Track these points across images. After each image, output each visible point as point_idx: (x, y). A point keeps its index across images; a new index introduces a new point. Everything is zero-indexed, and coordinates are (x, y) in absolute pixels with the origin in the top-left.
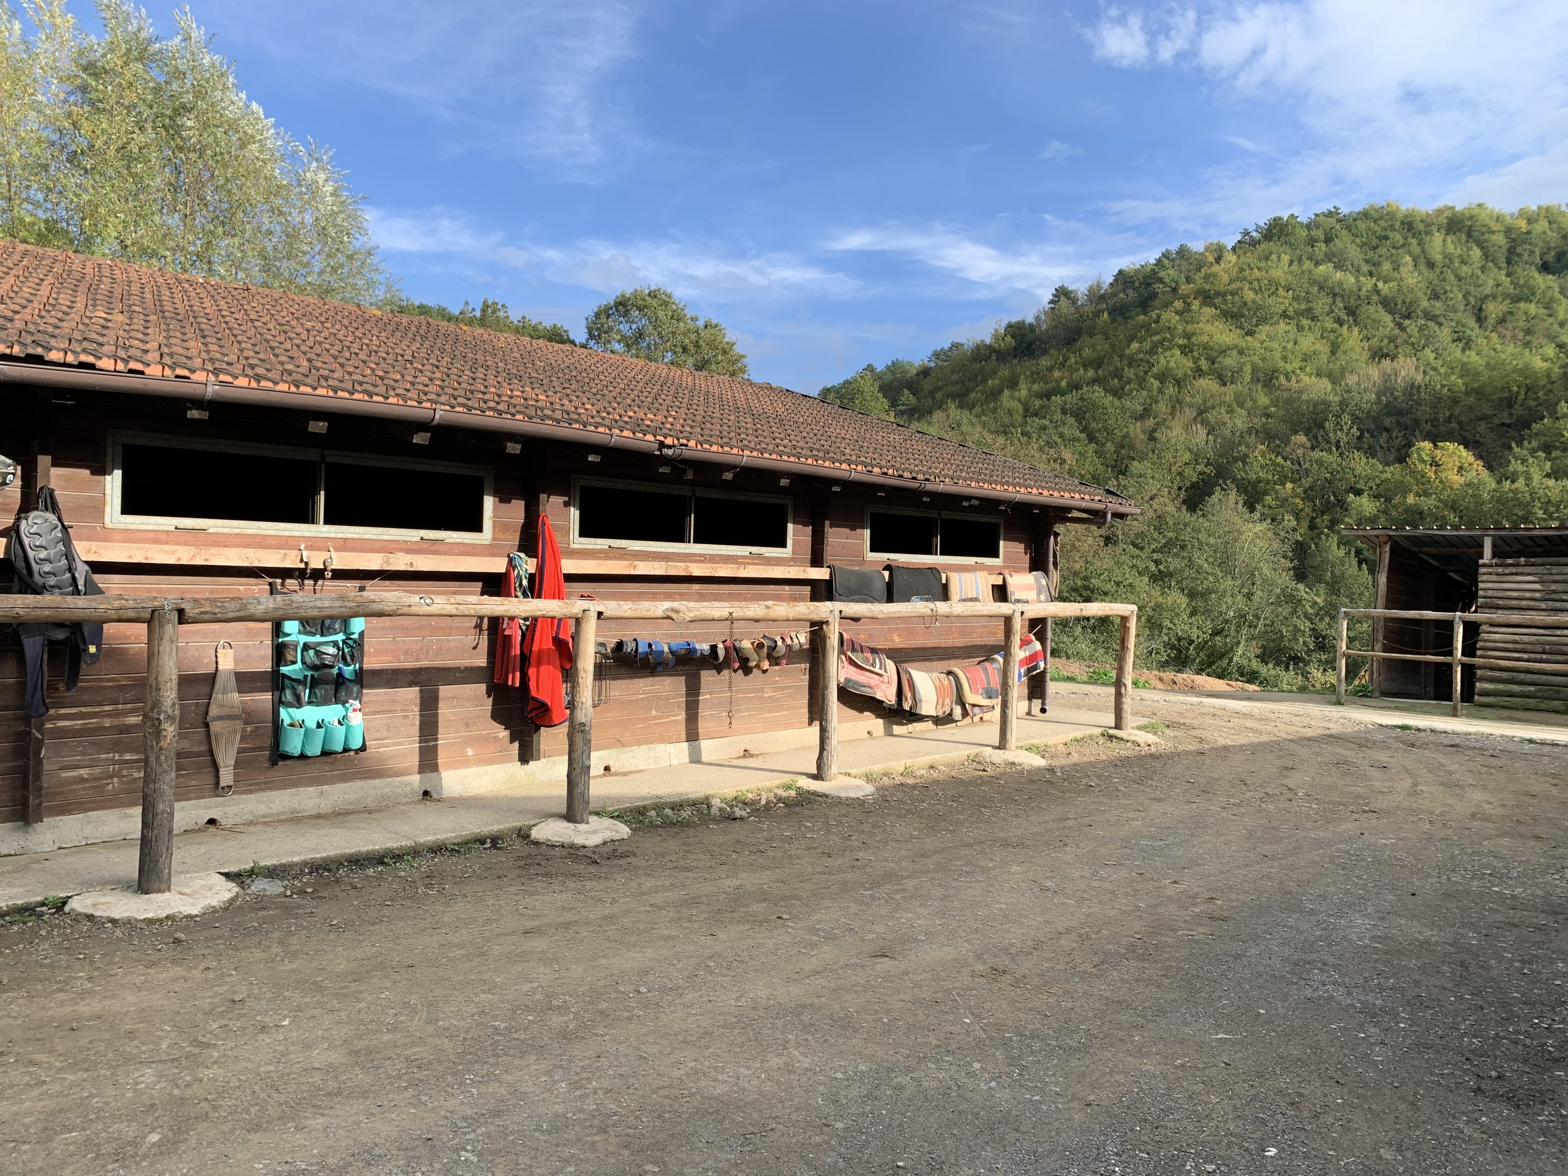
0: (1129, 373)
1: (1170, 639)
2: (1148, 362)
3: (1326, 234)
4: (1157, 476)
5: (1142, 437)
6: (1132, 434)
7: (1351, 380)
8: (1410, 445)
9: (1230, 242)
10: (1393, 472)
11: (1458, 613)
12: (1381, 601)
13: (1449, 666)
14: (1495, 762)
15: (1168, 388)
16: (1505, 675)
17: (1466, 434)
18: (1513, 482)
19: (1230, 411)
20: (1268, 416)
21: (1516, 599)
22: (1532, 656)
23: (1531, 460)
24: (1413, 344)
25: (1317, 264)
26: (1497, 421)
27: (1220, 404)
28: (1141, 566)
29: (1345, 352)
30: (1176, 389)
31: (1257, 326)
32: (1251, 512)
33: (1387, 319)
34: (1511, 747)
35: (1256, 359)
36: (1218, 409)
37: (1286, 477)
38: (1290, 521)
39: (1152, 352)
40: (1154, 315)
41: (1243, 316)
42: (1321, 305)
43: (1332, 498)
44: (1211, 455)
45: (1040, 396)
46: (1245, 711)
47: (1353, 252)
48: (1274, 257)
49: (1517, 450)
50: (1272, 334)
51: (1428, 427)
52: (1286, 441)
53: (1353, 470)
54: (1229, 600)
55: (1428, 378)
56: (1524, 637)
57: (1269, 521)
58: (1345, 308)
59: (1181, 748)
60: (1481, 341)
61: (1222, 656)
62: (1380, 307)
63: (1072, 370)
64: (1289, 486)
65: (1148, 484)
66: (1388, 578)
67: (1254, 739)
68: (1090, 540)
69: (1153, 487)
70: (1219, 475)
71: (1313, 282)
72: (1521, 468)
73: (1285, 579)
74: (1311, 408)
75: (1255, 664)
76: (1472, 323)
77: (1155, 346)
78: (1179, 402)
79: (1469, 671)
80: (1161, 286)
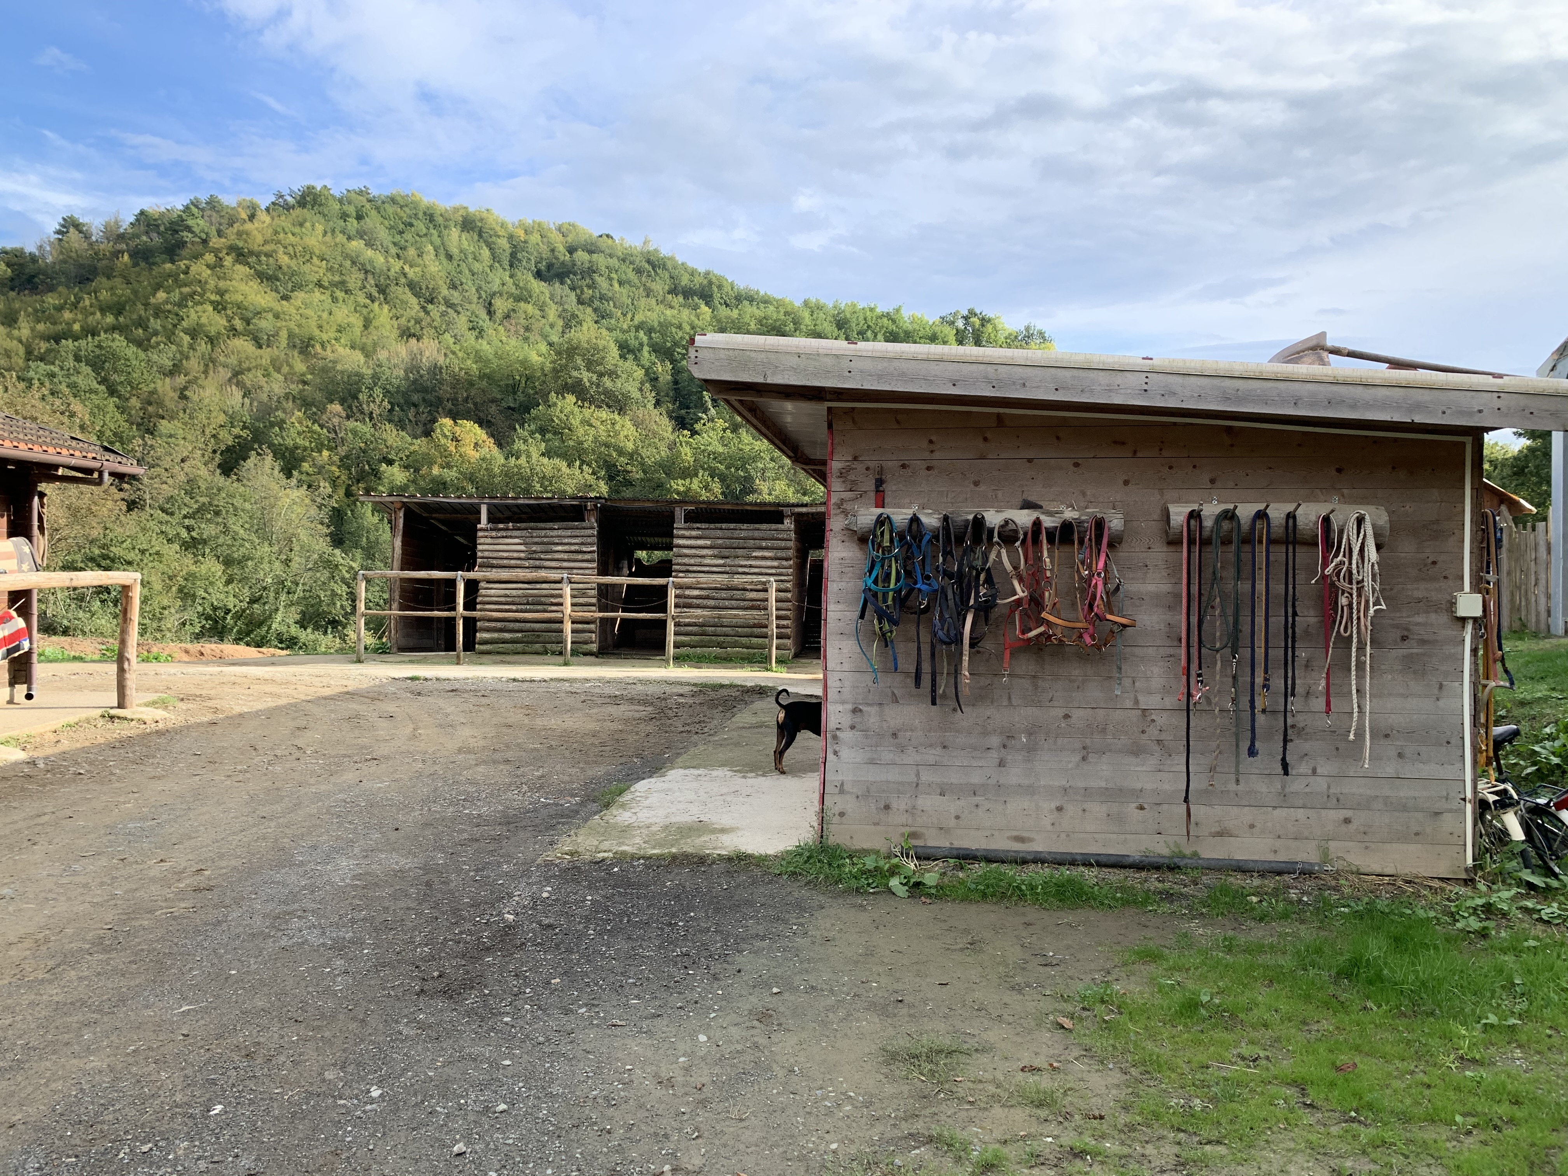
0: (155, 324)
1: (204, 609)
2: (177, 315)
3: (357, 212)
4: (189, 437)
5: (172, 394)
6: (160, 390)
7: (382, 355)
8: (434, 420)
9: (264, 201)
10: (420, 445)
11: (460, 573)
12: (397, 564)
13: (454, 619)
14: (484, 701)
15: (200, 345)
16: (499, 625)
17: (481, 414)
18: (517, 459)
19: (267, 375)
20: (305, 383)
21: (506, 558)
22: (519, 607)
23: (530, 440)
24: (436, 328)
25: (349, 238)
26: (504, 404)
27: (256, 367)
28: (171, 532)
29: (376, 328)
30: (209, 346)
31: (292, 291)
32: (288, 478)
33: (413, 301)
34: (499, 686)
35: (292, 325)
36: (254, 371)
37: (322, 444)
38: (325, 488)
39: (182, 304)
40: (182, 264)
41: (278, 280)
42: (354, 279)
43: (367, 467)
44: (247, 418)
45: (47, 338)
46: (267, 676)
47: (382, 233)
48: (308, 224)
49: (519, 431)
50: (308, 301)
51: (449, 405)
52: (323, 410)
53: (385, 441)
54: (266, 567)
55: (448, 360)
56: (514, 591)
57: (305, 487)
58: (377, 286)
59: (192, 720)
60: (491, 331)
61: (260, 624)
62: (407, 289)
63: (86, 313)
64: (326, 453)
65: (177, 445)
66: (403, 542)
67: (271, 703)
68: (110, 504)
69: (184, 448)
70: (256, 439)
71: (347, 256)
72: (523, 447)
73: (322, 545)
74: (346, 379)
75: (295, 630)
76: (483, 314)
77: (184, 298)
78: (213, 361)
79: (470, 625)
80: (190, 235)
